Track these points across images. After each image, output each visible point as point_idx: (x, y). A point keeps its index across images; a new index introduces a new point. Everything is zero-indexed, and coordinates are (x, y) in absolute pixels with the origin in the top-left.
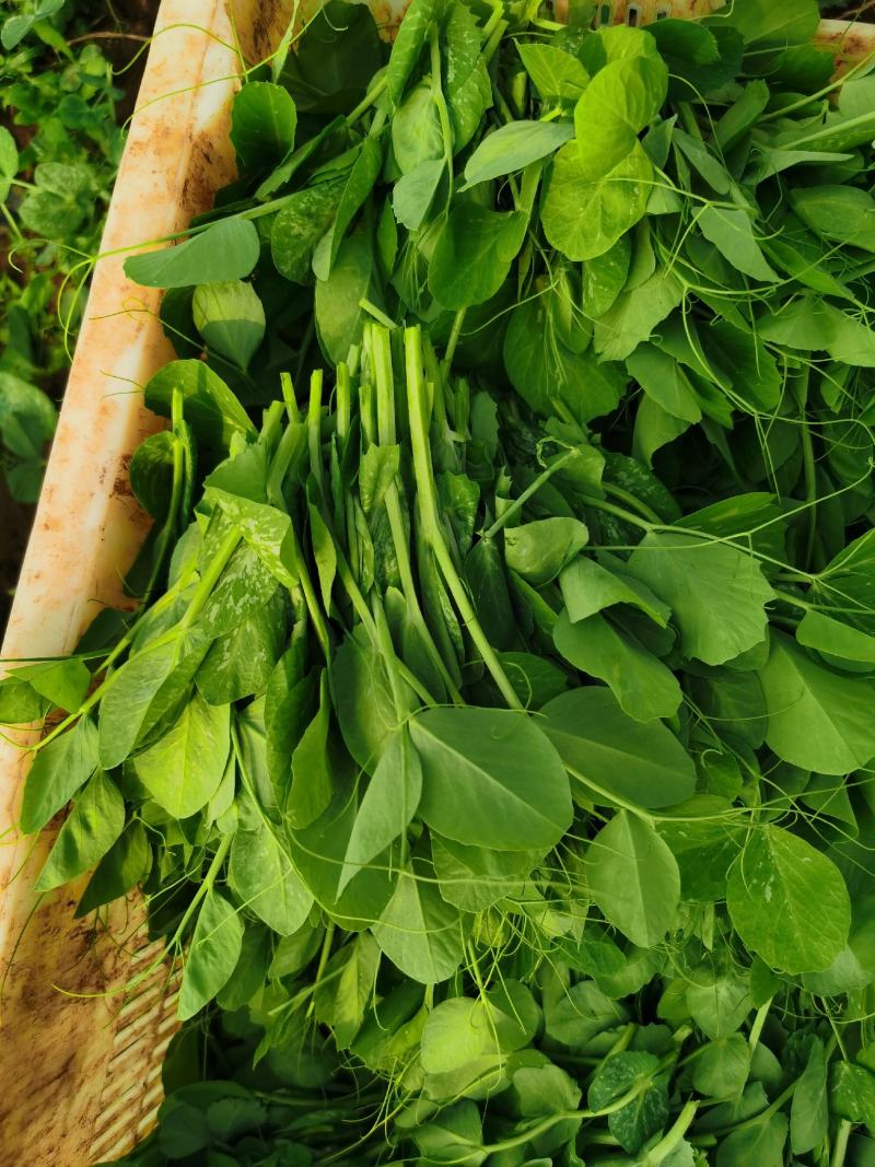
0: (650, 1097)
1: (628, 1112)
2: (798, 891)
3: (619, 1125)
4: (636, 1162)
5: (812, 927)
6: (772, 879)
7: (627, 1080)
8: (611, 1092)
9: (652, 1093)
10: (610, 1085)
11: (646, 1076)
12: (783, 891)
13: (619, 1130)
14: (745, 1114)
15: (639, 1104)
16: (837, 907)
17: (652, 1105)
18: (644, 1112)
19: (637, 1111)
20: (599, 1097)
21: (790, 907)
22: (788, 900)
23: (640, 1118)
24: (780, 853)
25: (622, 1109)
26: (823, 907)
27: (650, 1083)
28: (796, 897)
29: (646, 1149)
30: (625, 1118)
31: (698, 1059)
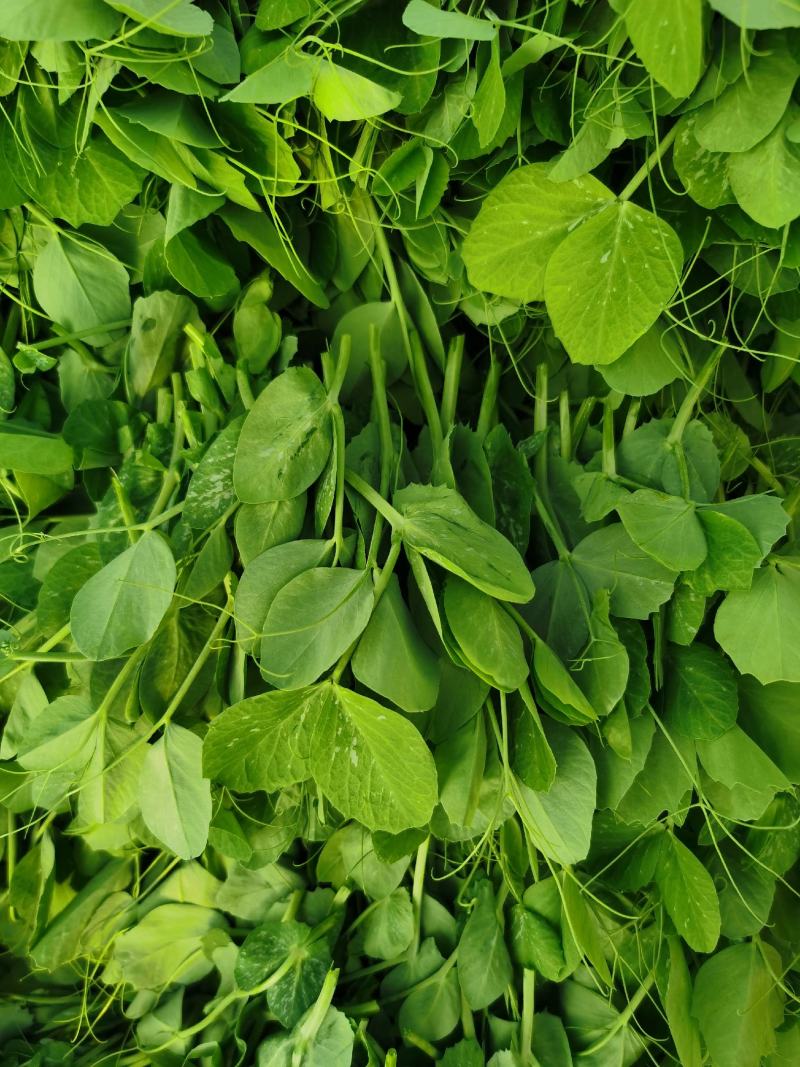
0: (307, 968)
1: (285, 987)
2: (383, 750)
3: (277, 1002)
4: (288, 1038)
5: (403, 784)
6: (355, 742)
7: (280, 953)
8: (261, 968)
9: (311, 964)
10: (257, 960)
11: (300, 946)
12: (368, 750)
13: (277, 1006)
14: (422, 973)
15: (296, 977)
16: (420, 762)
17: (312, 977)
18: (303, 984)
19: (295, 984)
20: (248, 974)
21: (379, 766)
22: (375, 760)
23: (298, 991)
24: (356, 714)
25: (278, 983)
26: (406, 764)
27: (306, 954)
28: (383, 756)
29: (299, 1025)
30: (282, 993)
31: (367, 919)
